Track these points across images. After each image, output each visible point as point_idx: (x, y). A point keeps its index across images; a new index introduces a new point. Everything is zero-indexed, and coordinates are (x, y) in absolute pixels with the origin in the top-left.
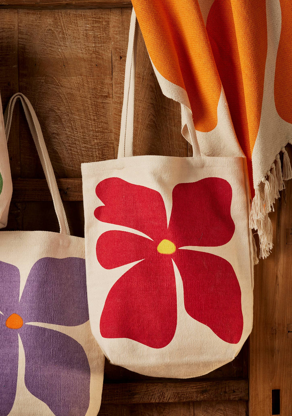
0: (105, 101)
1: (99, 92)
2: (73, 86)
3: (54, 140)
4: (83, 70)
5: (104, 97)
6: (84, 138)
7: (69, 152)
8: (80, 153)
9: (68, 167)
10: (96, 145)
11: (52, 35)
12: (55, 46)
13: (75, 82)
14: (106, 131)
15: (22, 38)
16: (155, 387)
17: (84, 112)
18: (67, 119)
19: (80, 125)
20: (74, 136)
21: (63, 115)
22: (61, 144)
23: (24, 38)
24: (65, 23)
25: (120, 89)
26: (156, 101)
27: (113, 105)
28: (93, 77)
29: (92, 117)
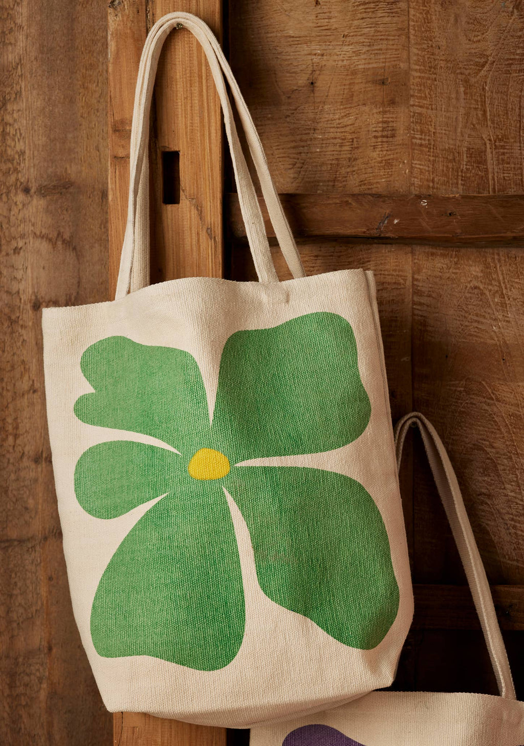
3: (482, 507)
7: (510, 531)
9: (508, 562)
11: (479, 299)
12: (486, 321)
15: (421, 304)
18: (507, 466)
20: (522, 501)
21: (500, 457)
22: (495, 516)
23: (424, 304)
24: (506, 275)
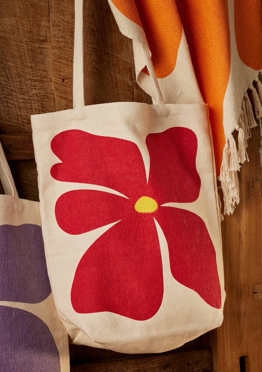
0: (42, 46)
1: (36, 36)
2: (6, 29)
4: (18, 10)
5: (42, 41)
6: (21, 89)
7: (4, 104)
8: (17, 106)
9: (4, 122)
10: (35, 96)
13: (9, 25)
14: (45, 79)
16: (114, 366)
17: (20, 58)
19: (16, 73)
20: (10, 86)
25: (59, 32)
26: (98, 45)
27: (52, 49)
28: (28, 18)
29: (29, 64)
